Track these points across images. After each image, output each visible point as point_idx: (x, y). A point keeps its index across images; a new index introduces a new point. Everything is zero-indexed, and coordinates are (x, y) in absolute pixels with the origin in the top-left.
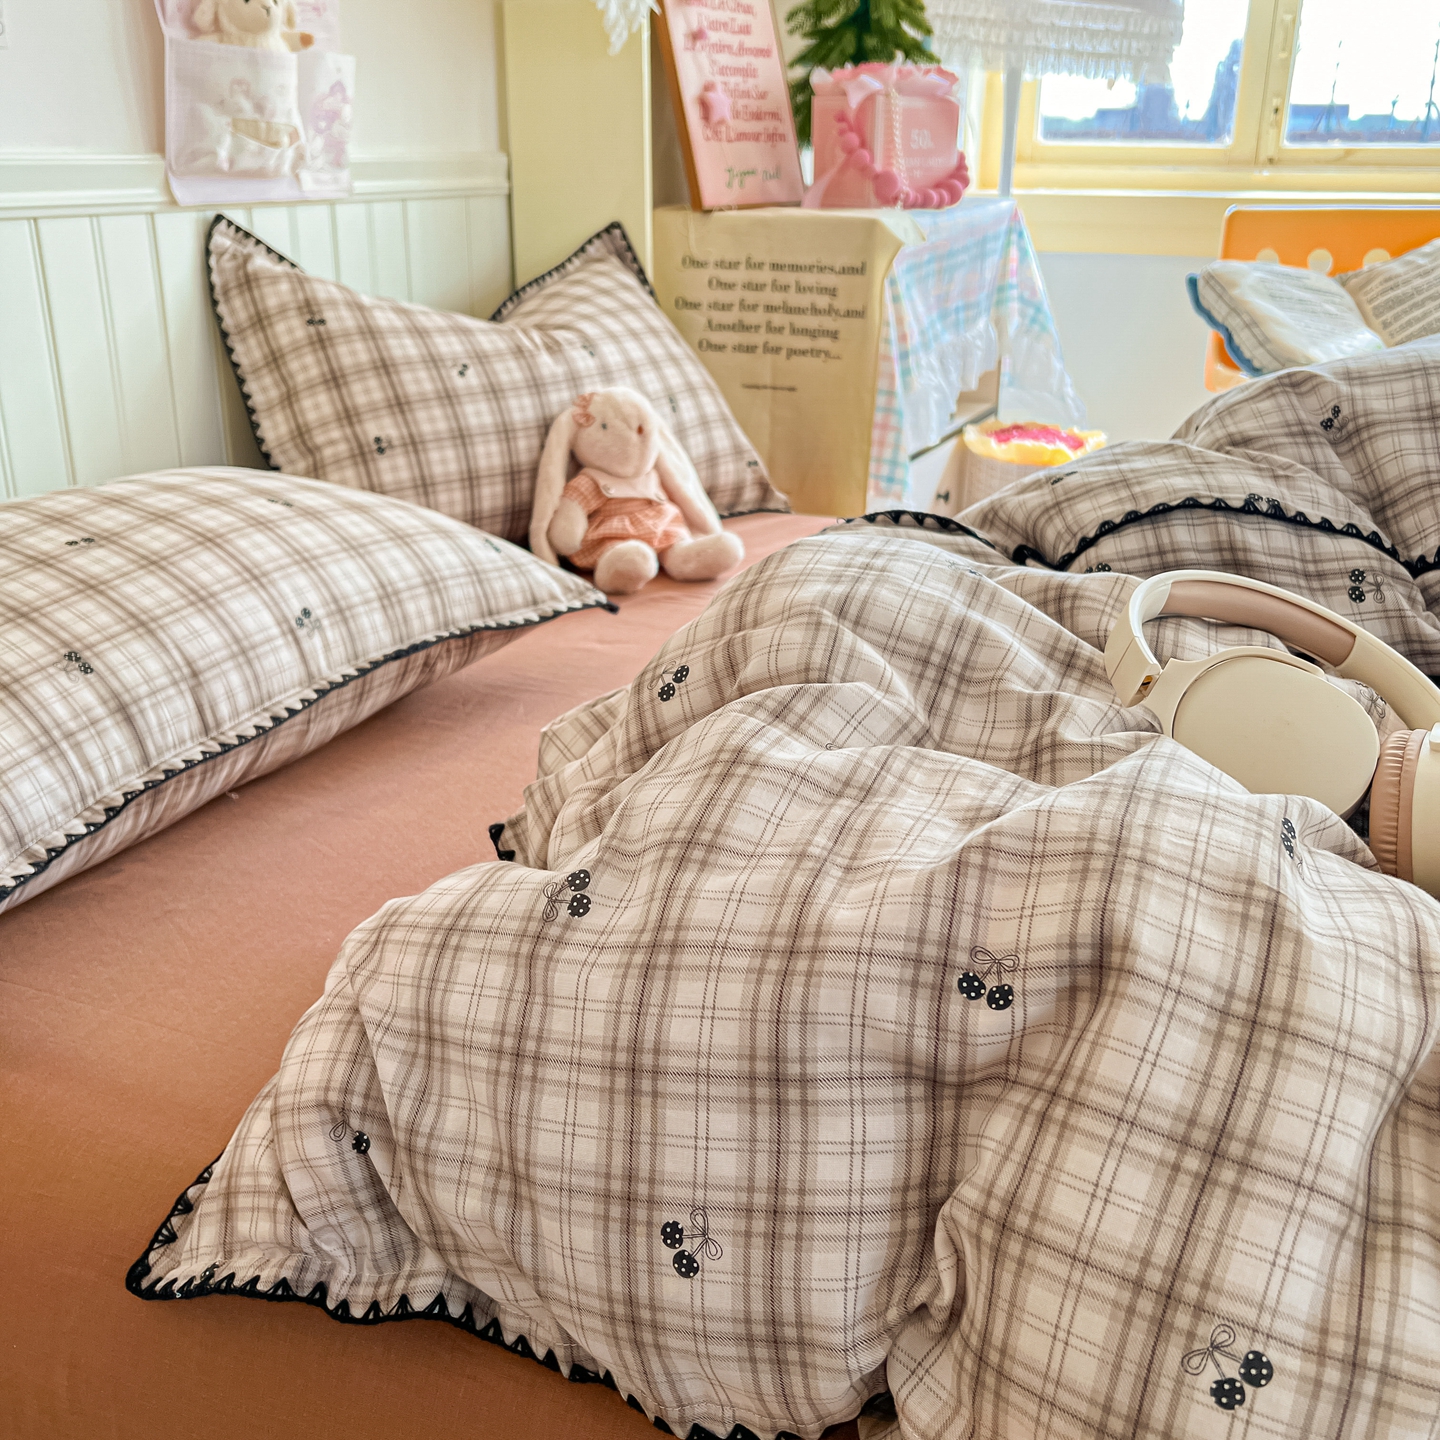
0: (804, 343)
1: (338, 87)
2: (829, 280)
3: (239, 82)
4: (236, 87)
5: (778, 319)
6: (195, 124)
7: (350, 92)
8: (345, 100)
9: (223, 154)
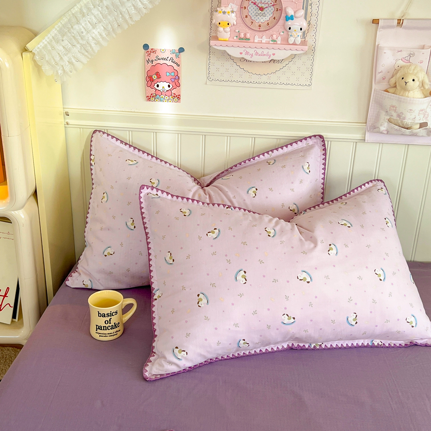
3: (393, 107)
4: (392, 108)
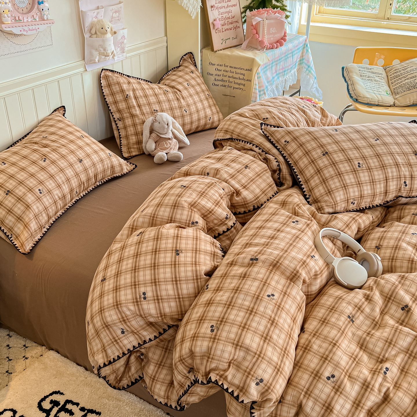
0: (237, 86)
1: (124, 37)
2: (243, 72)
3: (100, 45)
5: (231, 80)
6: (91, 54)
7: (126, 37)
8: (125, 39)
9: (97, 60)
